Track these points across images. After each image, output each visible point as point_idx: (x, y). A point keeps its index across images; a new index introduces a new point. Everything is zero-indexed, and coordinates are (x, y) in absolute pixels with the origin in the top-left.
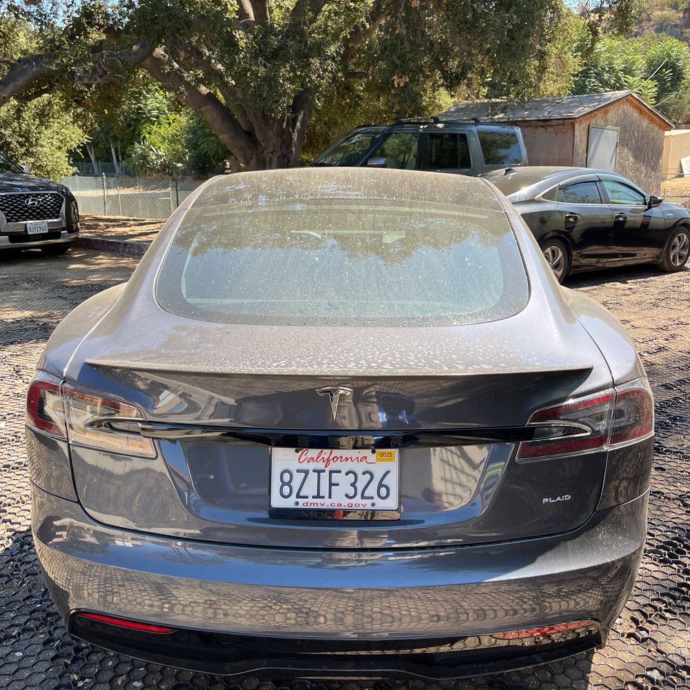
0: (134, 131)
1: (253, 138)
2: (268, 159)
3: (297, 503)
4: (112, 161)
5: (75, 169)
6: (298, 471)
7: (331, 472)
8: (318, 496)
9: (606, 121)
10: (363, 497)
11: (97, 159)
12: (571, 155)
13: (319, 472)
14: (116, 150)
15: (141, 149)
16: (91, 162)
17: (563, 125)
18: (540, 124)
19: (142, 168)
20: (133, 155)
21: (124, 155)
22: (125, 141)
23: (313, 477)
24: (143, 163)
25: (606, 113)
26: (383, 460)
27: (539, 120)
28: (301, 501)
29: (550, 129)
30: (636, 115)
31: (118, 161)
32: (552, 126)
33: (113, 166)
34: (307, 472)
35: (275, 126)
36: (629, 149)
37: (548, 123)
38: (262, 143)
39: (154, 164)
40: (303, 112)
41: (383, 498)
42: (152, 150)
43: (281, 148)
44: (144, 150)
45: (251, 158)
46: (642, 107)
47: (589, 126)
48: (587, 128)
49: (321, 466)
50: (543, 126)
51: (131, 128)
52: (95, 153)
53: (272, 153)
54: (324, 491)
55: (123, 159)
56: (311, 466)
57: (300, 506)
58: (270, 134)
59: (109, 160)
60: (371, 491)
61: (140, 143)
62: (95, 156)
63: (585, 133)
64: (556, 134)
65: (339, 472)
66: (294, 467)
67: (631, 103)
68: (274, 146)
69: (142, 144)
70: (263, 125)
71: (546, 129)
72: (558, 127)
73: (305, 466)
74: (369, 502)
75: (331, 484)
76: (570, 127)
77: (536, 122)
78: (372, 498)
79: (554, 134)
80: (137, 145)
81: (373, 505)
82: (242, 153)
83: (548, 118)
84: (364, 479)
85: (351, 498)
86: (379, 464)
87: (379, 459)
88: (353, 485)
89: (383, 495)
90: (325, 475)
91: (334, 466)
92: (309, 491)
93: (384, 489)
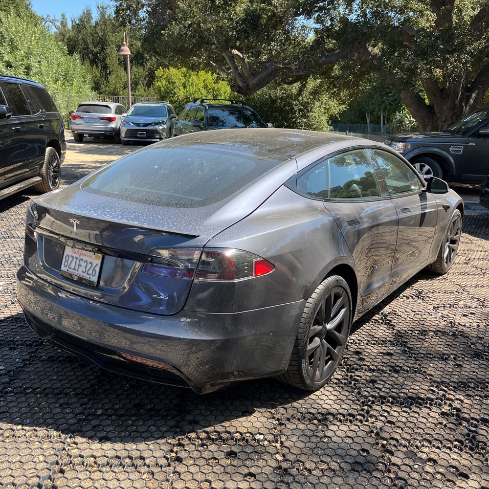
0: (398, 103)
1: (433, 111)
2: (440, 126)
3: (68, 270)
4: (380, 124)
5: (332, 127)
6: (71, 256)
7: (80, 260)
8: (74, 269)
10: (87, 274)
11: (371, 122)
13: (77, 258)
14: (384, 117)
15: (400, 116)
16: (367, 123)
19: (398, 129)
20: (394, 120)
21: (388, 120)
22: (391, 111)
23: (75, 259)
24: (399, 126)
26: (97, 259)
28: (69, 270)
31: (384, 124)
33: (380, 128)
34: (73, 258)
35: (449, 102)
38: (438, 115)
39: (406, 127)
40: (477, 91)
41: (93, 276)
42: (407, 117)
43: (452, 118)
44: (402, 117)
45: (428, 125)
49: (78, 256)
51: (397, 102)
52: (370, 118)
53: (444, 122)
54: (77, 268)
55: (387, 122)
56: (75, 255)
57: (69, 272)
58: (445, 108)
59: (379, 123)
60: (90, 272)
61: (399, 112)
62: (370, 119)
65: (82, 260)
66: (70, 254)
68: (446, 116)
69: (401, 112)
70: (440, 101)
73: (73, 255)
74: (89, 276)
75: (79, 265)
78: (90, 275)
80: (397, 113)
81: (90, 278)
82: (422, 121)
84: (89, 266)
85: (84, 273)
86: (95, 260)
87: (95, 258)
88: (85, 267)
89: (94, 274)
90: (78, 260)
91: (81, 257)
92: (72, 266)
93: (94, 272)
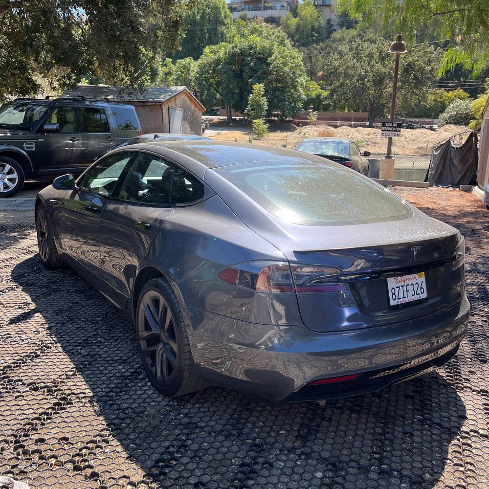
6: (397, 288)
7: (406, 286)
8: (404, 297)
9: (176, 105)
10: (417, 294)
12: (162, 125)
13: (403, 286)
17: (155, 106)
18: (140, 104)
23: (401, 288)
25: (176, 99)
27: (140, 102)
28: (399, 300)
29: (146, 108)
30: (188, 101)
32: (148, 106)
34: (399, 287)
36: (188, 122)
37: (145, 104)
41: (423, 293)
46: (192, 98)
47: (169, 107)
48: (168, 108)
49: (403, 284)
50: (142, 106)
54: (406, 295)
56: (400, 285)
57: (399, 303)
60: (419, 292)
63: (167, 111)
64: (151, 111)
65: (409, 285)
66: (395, 286)
67: (186, 94)
71: (144, 108)
72: (152, 107)
73: (398, 285)
74: (418, 296)
75: (407, 291)
76: (160, 107)
77: (137, 103)
78: (419, 294)
79: (149, 111)
81: (420, 297)
83: (145, 101)
84: (416, 286)
85: (413, 295)
86: (419, 279)
87: (419, 277)
88: (413, 290)
89: (422, 292)
90: (405, 287)
91: (407, 283)
92: (401, 296)
93: (422, 289)
